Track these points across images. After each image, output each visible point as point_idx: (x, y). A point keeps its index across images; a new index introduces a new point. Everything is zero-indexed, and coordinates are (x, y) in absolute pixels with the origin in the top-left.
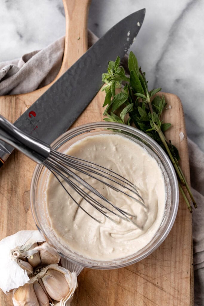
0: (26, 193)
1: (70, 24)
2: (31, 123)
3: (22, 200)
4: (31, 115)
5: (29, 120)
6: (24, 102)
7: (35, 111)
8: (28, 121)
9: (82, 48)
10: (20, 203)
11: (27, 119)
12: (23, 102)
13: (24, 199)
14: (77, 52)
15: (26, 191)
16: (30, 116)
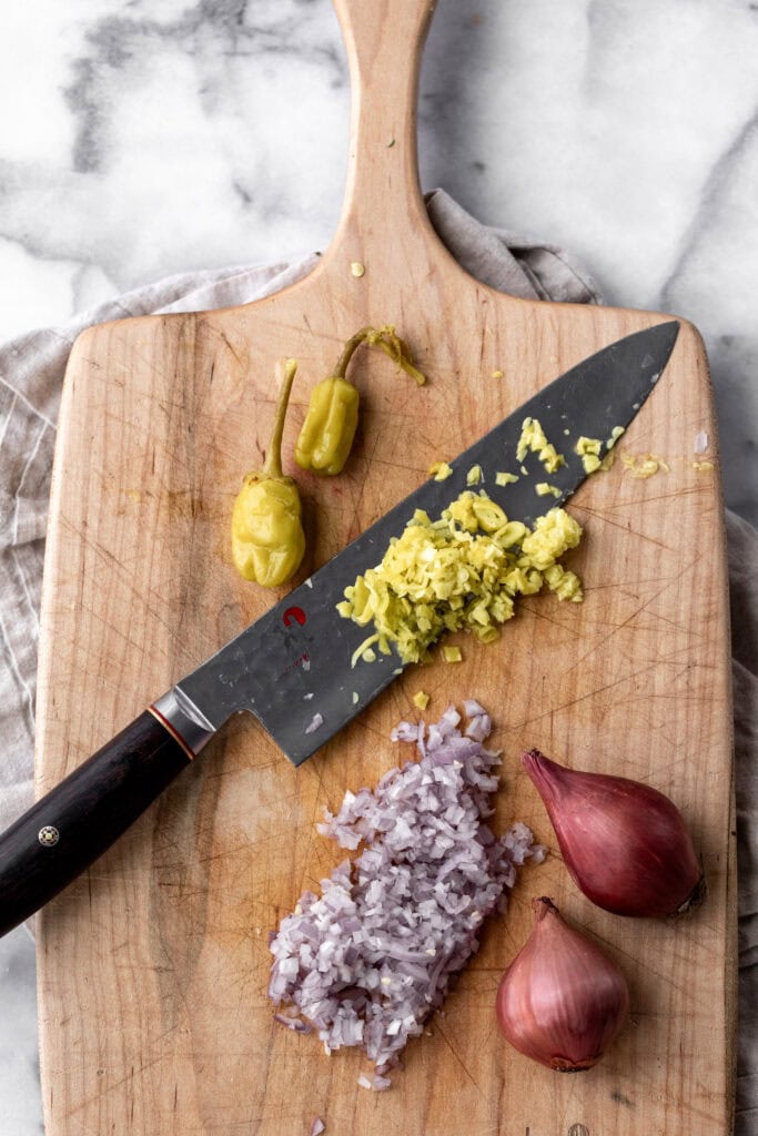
0: (227, 611)
1: (364, 101)
2: (287, 643)
3: (214, 633)
4: (291, 618)
5: (282, 632)
6: (223, 335)
7: (304, 608)
8: (279, 634)
9: (402, 171)
10: (207, 640)
11: (277, 629)
12: (218, 335)
13: (222, 630)
14: (387, 185)
15: (226, 606)
16: (287, 623)
